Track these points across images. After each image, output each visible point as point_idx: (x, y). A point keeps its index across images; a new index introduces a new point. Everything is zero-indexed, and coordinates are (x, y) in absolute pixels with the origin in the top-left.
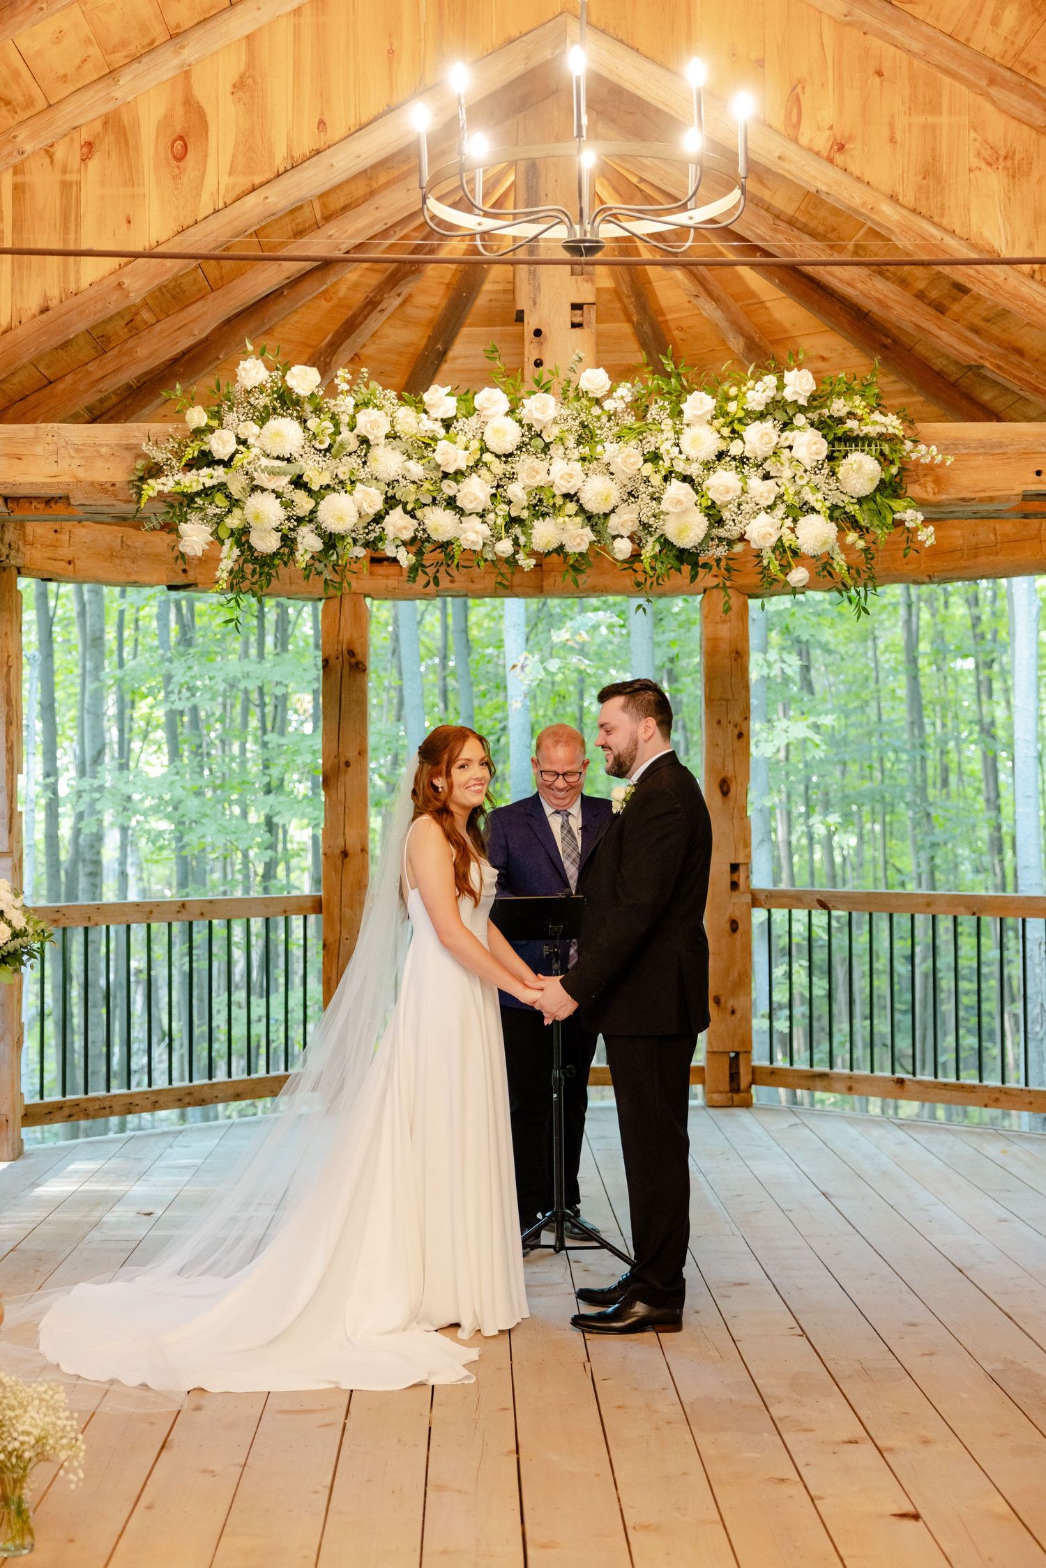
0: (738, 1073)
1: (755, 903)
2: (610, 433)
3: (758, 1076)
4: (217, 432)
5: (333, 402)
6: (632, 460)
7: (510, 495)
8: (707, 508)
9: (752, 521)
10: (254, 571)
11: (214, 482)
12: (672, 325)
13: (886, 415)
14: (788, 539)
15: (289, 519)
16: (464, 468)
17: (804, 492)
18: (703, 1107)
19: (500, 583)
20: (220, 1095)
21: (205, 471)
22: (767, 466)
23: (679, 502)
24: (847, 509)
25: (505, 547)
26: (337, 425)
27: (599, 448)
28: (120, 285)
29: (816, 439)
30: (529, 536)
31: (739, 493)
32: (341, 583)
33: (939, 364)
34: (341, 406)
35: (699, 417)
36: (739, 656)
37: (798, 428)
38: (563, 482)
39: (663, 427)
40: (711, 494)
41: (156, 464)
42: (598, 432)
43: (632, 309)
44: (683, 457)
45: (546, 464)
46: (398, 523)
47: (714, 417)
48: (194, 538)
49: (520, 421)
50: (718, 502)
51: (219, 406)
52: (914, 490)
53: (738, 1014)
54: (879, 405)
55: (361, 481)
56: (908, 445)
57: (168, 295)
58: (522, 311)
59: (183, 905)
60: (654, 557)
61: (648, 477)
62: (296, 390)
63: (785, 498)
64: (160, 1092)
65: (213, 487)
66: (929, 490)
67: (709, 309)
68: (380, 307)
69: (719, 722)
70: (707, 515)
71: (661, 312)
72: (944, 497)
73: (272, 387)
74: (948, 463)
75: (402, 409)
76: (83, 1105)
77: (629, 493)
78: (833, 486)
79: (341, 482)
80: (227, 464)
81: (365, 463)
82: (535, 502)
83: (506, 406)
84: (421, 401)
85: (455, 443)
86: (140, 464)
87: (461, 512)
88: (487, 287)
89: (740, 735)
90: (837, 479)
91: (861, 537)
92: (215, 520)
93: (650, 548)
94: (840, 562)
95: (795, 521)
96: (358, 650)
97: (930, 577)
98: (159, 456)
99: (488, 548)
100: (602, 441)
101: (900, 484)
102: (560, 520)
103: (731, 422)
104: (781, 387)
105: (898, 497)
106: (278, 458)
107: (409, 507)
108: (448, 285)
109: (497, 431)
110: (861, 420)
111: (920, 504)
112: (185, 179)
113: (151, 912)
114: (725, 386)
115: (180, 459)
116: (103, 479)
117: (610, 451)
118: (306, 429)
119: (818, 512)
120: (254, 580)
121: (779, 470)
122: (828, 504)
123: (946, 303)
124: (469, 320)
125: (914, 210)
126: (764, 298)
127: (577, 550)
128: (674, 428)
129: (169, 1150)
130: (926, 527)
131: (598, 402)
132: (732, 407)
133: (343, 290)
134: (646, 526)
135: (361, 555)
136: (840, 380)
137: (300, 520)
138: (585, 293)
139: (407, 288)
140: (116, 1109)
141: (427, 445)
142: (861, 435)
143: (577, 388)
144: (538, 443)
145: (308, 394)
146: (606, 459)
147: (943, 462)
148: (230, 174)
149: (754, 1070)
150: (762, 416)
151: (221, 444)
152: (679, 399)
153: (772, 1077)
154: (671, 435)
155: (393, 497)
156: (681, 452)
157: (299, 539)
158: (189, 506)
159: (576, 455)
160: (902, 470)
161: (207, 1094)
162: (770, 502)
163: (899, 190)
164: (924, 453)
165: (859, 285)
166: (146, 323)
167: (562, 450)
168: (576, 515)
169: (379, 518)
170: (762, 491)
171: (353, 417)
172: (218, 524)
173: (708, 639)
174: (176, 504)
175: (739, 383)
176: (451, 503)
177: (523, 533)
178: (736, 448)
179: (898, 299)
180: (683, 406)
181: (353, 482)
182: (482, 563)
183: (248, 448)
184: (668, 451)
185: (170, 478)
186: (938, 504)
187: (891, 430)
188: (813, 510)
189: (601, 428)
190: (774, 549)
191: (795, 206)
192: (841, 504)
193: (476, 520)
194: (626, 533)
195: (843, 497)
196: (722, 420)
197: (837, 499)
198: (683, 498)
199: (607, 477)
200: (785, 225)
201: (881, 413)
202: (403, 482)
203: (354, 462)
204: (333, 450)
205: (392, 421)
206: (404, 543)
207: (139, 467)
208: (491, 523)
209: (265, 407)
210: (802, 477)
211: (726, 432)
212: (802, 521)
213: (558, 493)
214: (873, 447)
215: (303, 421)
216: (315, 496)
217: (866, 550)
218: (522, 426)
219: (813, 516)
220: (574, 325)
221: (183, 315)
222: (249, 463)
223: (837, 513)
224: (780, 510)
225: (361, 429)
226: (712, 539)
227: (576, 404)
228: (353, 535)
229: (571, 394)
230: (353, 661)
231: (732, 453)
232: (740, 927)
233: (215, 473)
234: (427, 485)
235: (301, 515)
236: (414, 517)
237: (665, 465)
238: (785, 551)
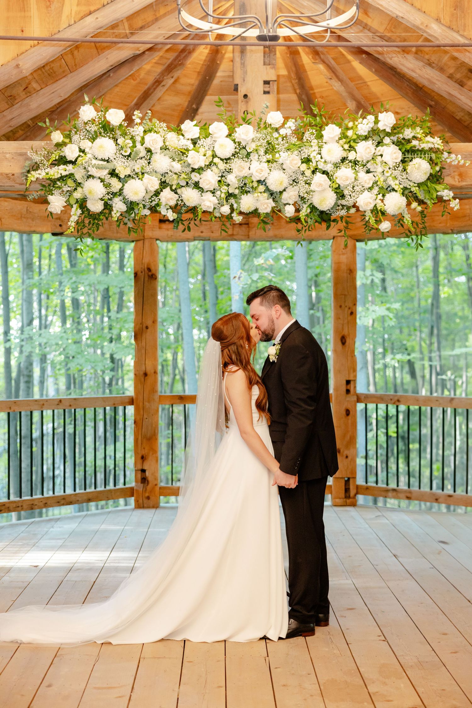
0: (349, 489)
1: (359, 400)
2: (283, 147)
3: (359, 490)
4: (69, 146)
5: (132, 129)
6: (295, 162)
7: (228, 181)
8: (336, 188)
9: (360, 196)
10: (90, 222)
11: (67, 173)
12: (318, 95)
13: (434, 138)
14: (380, 206)
15: (108, 194)
16: (203, 166)
17: (388, 180)
18: (331, 506)
19: (223, 230)
20: (80, 499)
21: (62, 167)
22: (369, 165)
23: (321, 185)
24: (412, 190)
25: (226, 210)
26: (134, 142)
27: (277, 155)
28: (17, 66)
29: (395, 151)
30: (238, 203)
31: (353, 180)
32: (137, 229)
33: (459, 115)
34: (136, 131)
35: (332, 138)
36: (352, 272)
37: (386, 145)
38: (257, 174)
39: (312, 144)
40: (338, 181)
41: (36, 163)
42: (277, 146)
43: (296, 87)
44: (323, 160)
45: (248, 164)
46: (167, 197)
47: (340, 139)
48: (56, 204)
49: (234, 141)
50: (342, 185)
51: (70, 131)
52: (448, 180)
53: (350, 458)
54: (430, 132)
55: (147, 173)
56: (446, 155)
57: (46, 74)
58: (237, 85)
59: (60, 401)
60: (307, 215)
61: (303, 172)
62: (112, 122)
63: (378, 183)
64: (48, 498)
65: (66, 176)
66: (456, 180)
67: (337, 85)
68: (162, 84)
69: (341, 306)
70: (336, 192)
71: (312, 89)
72: (464, 183)
73: (99, 121)
74: (467, 165)
75: (170, 133)
76: (7, 505)
77: (293, 181)
78: (405, 177)
79: (137, 174)
80: (73, 163)
81: (149, 163)
82: (242, 185)
83: (227, 132)
84: (180, 130)
85: (198, 152)
86: (28, 163)
87: (201, 190)
88: (219, 74)
89: (352, 313)
90: (407, 173)
91: (419, 205)
92: (68, 194)
93: (305, 211)
94: (408, 219)
95: (384, 196)
96: (153, 268)
97: (452, 230)
98: (37, 158)
99: (216, 210)
100: (279, 151)
101: (440, 176)
102: (256, 195)
103: (349, 142)
104: (377, 122)
105: (440, 183)
106: (102, 160)
107: (174, 188)
108: (199, 73)
109: (221, 146)
110: (420, 140)
111: (452, 188)
112: (53, 7)
113: (43, 405)
114: (346, 122)
115: (48, 161)
116: (7, 172)
117: (283, 157)
118: (117, 144)
119: (396, 191)
120: (89, 227)
121: (375, 168)
122: (402, 186)
123: (464, 80)
124: (210, 92)
125: (449, 27)
126: (367, 80)
127: (265, 212)
128: (318, 144)
129: (52, 529)
130: (455, 200)
131: (277, 130)
132: (350, 133)
133: (142, 74)
134: (302, 198)
135: (147, 214)
136: (409, 118)
137: (114, 194)
138: (271, 75)
139: (177, 74)
140: (25, 507)
141: (183, 153)
142: (420, 149)
143: (265, 123)
144: (244, 152)
145: (118, 124)
146: (281, 161)
147: (464, 164)
148: (78, 5)
149: (358, 487)
150: (366, 138)
151: (71, 152)
152: (321, 128)
153: (366, 490)
154: (317, 148)
155: (165, 182)
156: (321, 158)
157: (114, 205)
158: (53, 187)
159: (264, 159)
160: (442, 168)
161: (73, 499)
162: (370, 185)
163: (441, 16)
164: (454, 159)
165: (418, 71)
166: (35, 89)
167: (257, 156)
168: (264, 192)
169: (157, 193)
170: (366, 179)
171: (143, 138)
172: (69, 196)
173: (335, 263)
174: (47, 185)
175: (354, 120)
176: (197, 185)
177: (236, 202)
178: (352, 156)
179: (439, 79)
180: (323, 132)
181: (143, 174)
182: (213, 219)
183: (85, 154)
184: (315, 157)
185: (43, 171)
186: (461, 188)
187: (436, 146)
188: (394, 190)
189: (278, 144)
190: (372, 211)
191: (384, 27)
192: (409, 187)
193: (210, 195)
194: (291, 202)
195: (410, 183)
196: (344, 140)
197: (407, 184)
198: (322, 183)
199: (282, 171)
200: (379, 38)
201: (431, 137)
202: (170, 173)
203: (144, 162)
204: (132, 156)
205: (164, 140)
206: (171, 207)
207: (27, 165)
208: (218, 196)
209: (95, 132)
210: (387, 172)
211: (346, 146)
212: (388, 196)
213: (254, 180)
214: (427, 155)
215: (116, 140)
216: (123, 180)
217: (422, 212)
218: (235, 143)
219: (393, 193)
220: (265, 93)
221: (55, 85)
222: (86, 163)
223: (406, 192)
224: (376, 190)
225: (147, 144)
226: (338, 206)
227: (265, 131)
228: (143, 203)
229: (262, 126)
230: (150, 274)
231: (350, 158)
232: (351, 413)
233: (67, 168)
234: (183, 175)
235: (115, 191)
236: (176, 193)
237: (313, 165)
238: (378, 212)
